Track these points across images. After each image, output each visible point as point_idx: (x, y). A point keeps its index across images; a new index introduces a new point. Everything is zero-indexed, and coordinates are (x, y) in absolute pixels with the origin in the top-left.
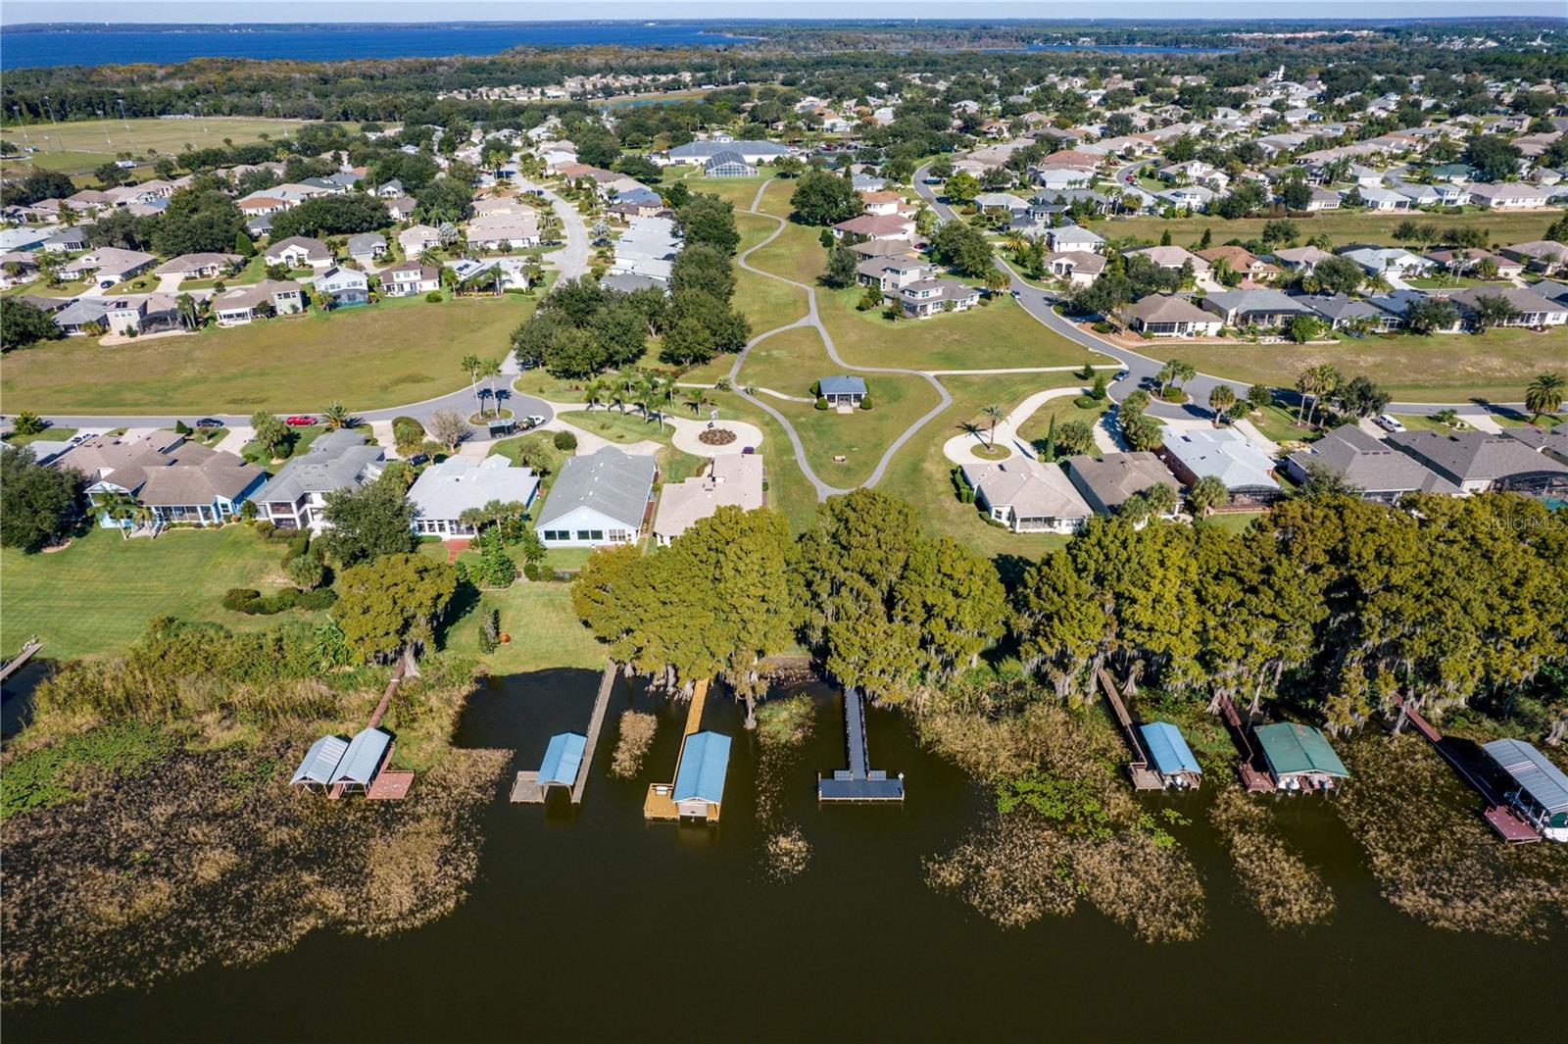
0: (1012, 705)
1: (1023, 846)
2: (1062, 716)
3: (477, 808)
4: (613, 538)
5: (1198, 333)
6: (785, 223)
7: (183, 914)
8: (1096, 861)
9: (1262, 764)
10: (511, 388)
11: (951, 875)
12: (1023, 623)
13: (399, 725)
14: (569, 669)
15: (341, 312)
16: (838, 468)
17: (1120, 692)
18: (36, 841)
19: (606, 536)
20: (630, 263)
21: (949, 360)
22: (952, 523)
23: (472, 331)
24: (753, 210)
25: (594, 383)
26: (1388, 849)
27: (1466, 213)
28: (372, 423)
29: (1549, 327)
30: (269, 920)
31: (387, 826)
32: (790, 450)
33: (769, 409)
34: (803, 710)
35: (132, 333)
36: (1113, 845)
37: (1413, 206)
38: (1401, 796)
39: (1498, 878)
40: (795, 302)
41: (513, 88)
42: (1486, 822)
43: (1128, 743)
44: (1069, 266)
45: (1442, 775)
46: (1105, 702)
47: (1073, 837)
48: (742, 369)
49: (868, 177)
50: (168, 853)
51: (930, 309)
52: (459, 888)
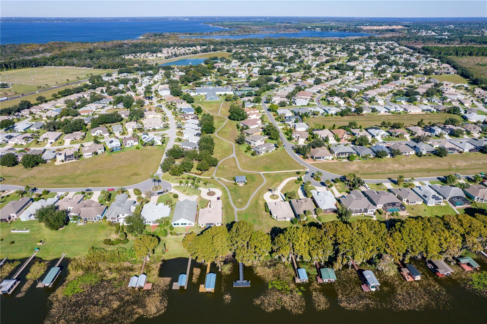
0: (273, 264)
1: (273, 296)
2: (283, 266)
3: (166, 290)
4: (189, 225)
5: (327, 159)
6: (227, 119)
7: (112, 314)
8: (286, 298)
9: (321, 277)
10: (161, 179)
11: (258, 302)
12: (275, 248)
13: (147, 272)
14: (181, 258)
15: (114, 153)
16: (239, 203)
17: (296, 260)
18: (79, 300)
19: (187, 224)
20: (188, 136)
21: (267, 168)
22: (264, 218)
23: (149, 158)
24: (219, 115)
25: (181, 177)
26: (342, 294)
27: (402, 114)
28: (128, 190)
29: (410, 155)
30: (129, 316)
31: (148, 295)
32: (228, 198)
33: (223, 185)
34: (231, 266)
35: (63, 161)
36: (290, 295)
37: (389, 112)
38: (347, 283)
39: (360, 299)
40: (230, 149)
41: (147, 53)
42: (361, 287)
43: (296, 273)
44: (298, 136)
45: (356, 277)
46: (292, 263)
47: (282, 293)
48: (217, 172)
49: (249, 103)
50: (106, 302)
51: (263, 152)
52: (164, 308)
